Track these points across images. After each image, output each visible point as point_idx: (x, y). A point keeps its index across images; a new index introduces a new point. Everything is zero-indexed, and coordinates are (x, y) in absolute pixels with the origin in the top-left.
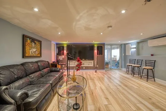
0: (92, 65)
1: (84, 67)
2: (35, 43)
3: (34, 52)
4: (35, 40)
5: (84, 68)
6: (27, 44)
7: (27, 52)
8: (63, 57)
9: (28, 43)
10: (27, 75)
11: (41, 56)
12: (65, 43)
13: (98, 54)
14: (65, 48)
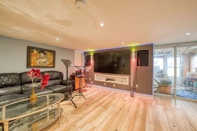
0: (127, 84)
1: (115, 84)
2: (45, 54)
3: (43, 62)
4: (44, 51)
5: (114, 86)
6: (32, 55)
7: (32, 62)
8: (90, 68)
9: (34, 54)
10: (22, 84)
11: (54, 67)
12: (91, 51)
13: (138, 65)
14: (92, 57)
